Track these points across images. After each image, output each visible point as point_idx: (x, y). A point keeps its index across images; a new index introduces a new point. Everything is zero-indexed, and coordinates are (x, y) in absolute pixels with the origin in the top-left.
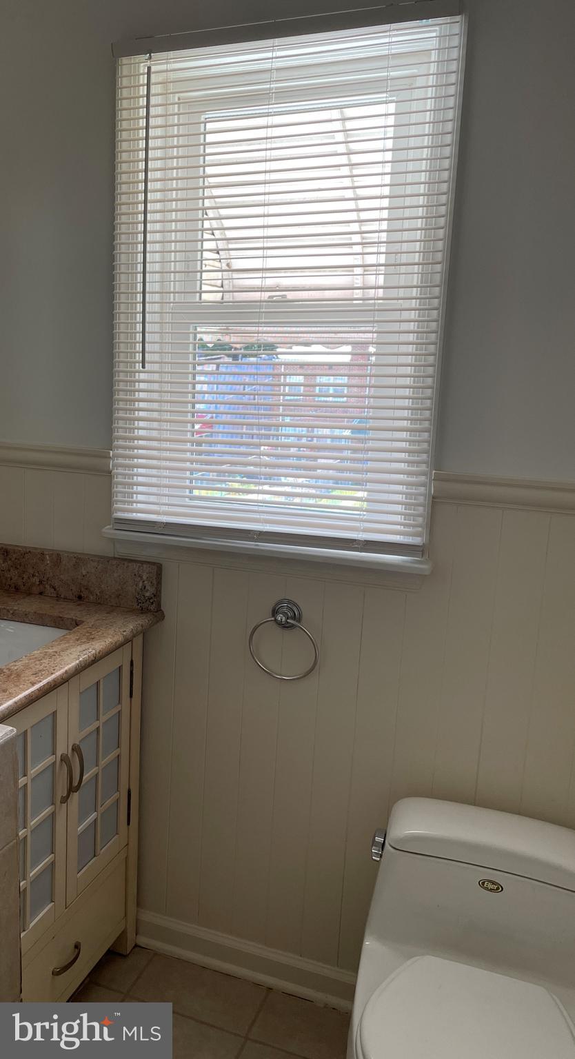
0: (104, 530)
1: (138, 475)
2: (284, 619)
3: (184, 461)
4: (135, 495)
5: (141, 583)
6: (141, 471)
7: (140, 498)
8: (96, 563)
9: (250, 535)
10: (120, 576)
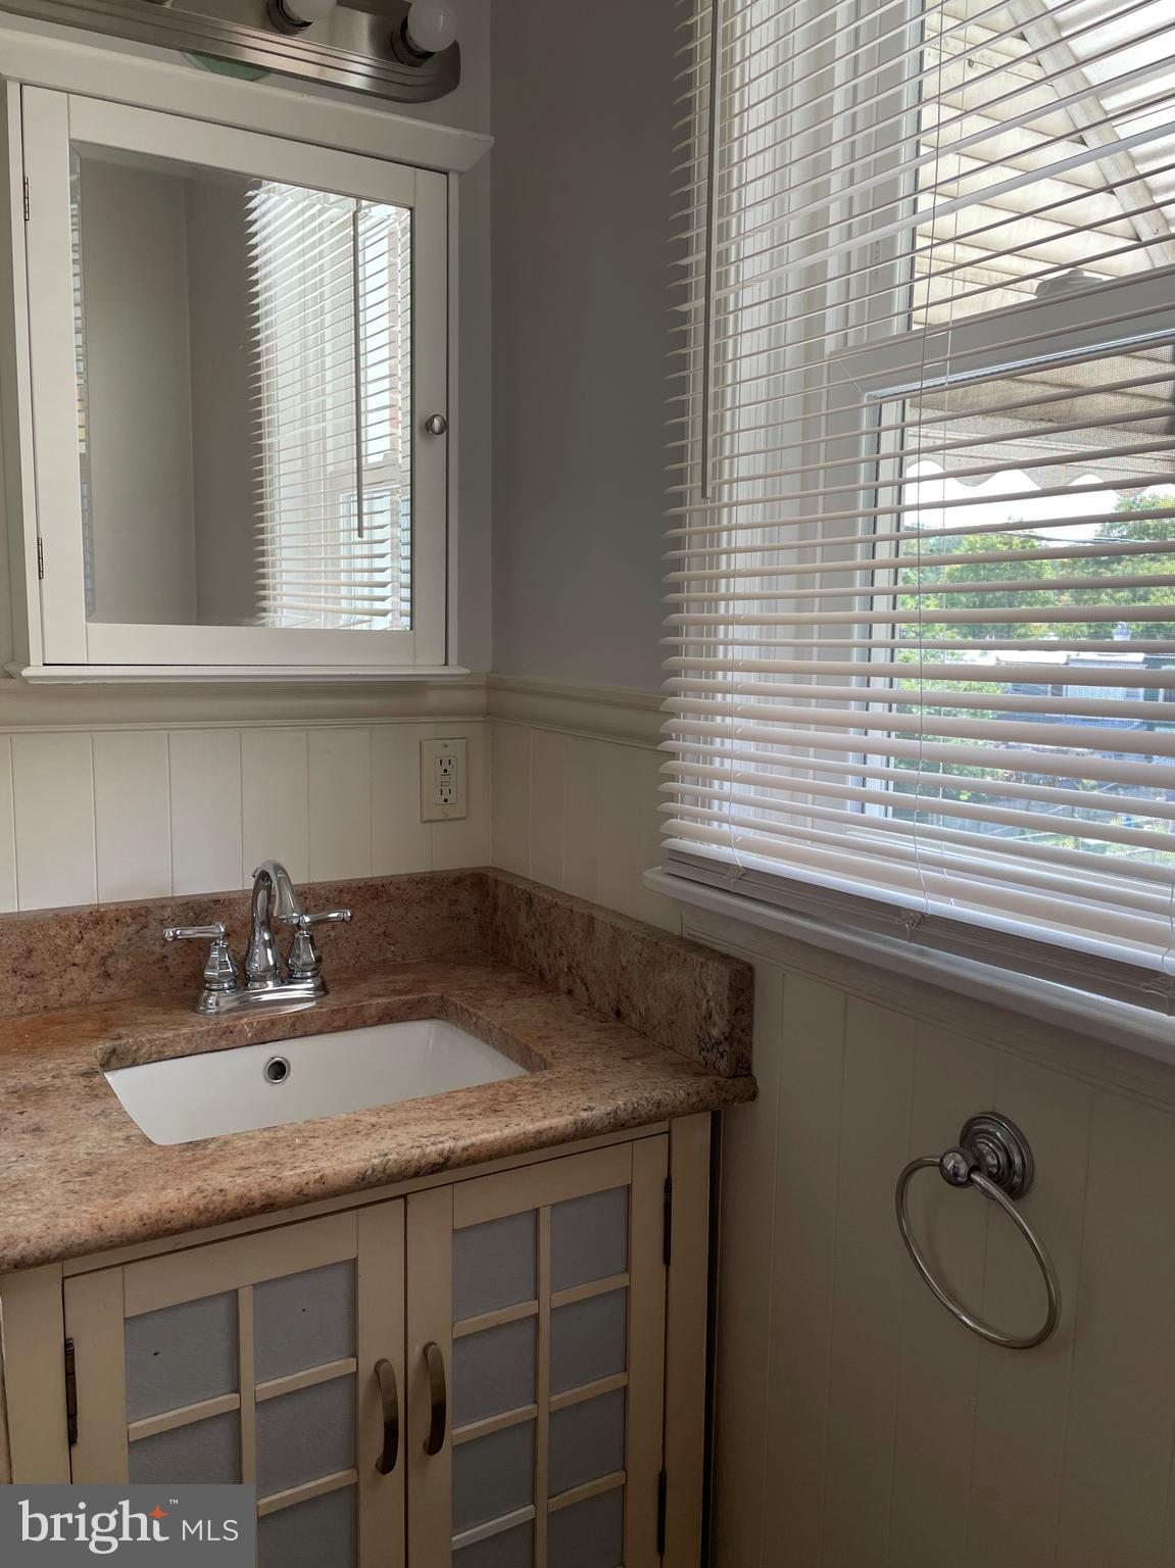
0: (648, 874)
1: (724, 755)
2: (963, 1169)
3: (842, 724)
4: (716, 802)
5: (704, 1002)
6: (738, 746)
7: (728, 809)
8: (639, 943)
9: (897, 921)
10: (673, 980)
